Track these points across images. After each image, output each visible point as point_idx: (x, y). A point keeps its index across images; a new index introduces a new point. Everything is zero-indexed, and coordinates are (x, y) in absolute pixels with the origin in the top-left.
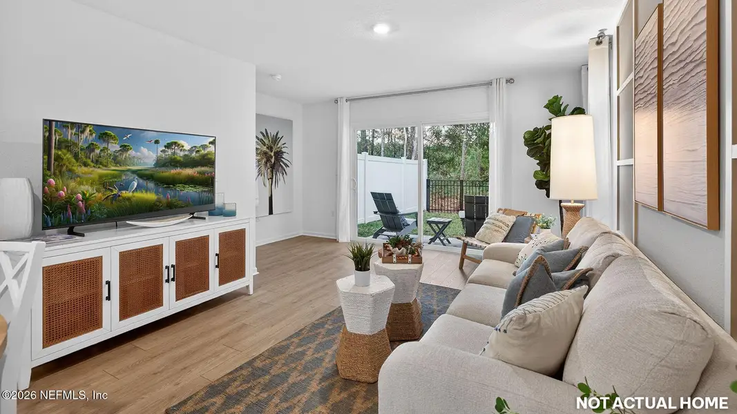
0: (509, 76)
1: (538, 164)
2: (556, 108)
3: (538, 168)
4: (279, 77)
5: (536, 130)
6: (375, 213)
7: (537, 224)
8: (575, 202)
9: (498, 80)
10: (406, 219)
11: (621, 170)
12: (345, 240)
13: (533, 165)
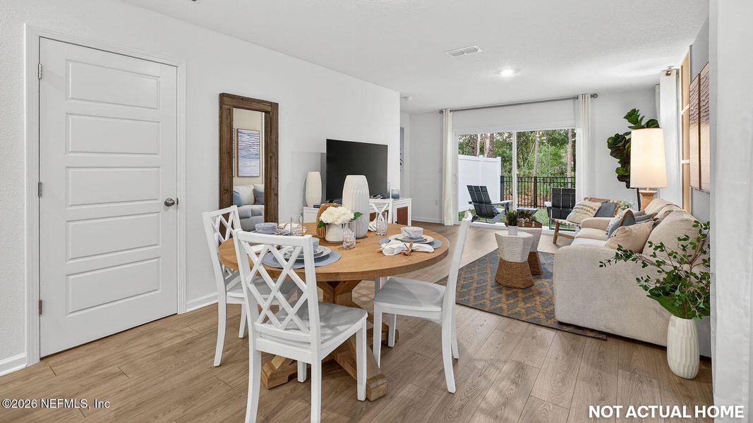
0: (593, 92)
1: (619, 162)
2: (634, 118)
3: (620, 166)
4: (410, 98)
5: (617, 136)
6: (470, 203)
7: (620, 207)
8: (650, 189)
9: (584, 95)
10: (498, 209)
11: (685, 166)
12: (449, 224)
13: (616, 163)
